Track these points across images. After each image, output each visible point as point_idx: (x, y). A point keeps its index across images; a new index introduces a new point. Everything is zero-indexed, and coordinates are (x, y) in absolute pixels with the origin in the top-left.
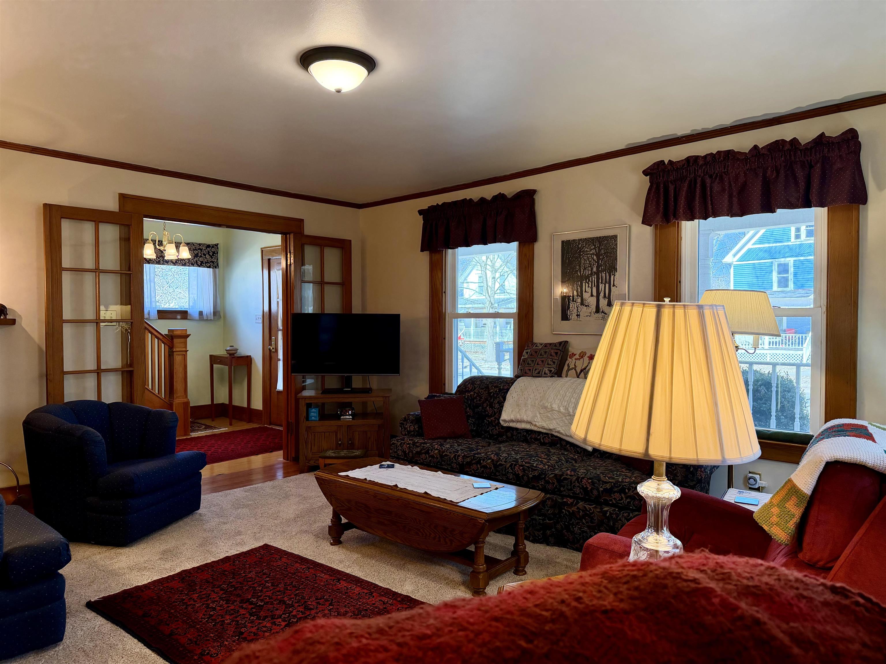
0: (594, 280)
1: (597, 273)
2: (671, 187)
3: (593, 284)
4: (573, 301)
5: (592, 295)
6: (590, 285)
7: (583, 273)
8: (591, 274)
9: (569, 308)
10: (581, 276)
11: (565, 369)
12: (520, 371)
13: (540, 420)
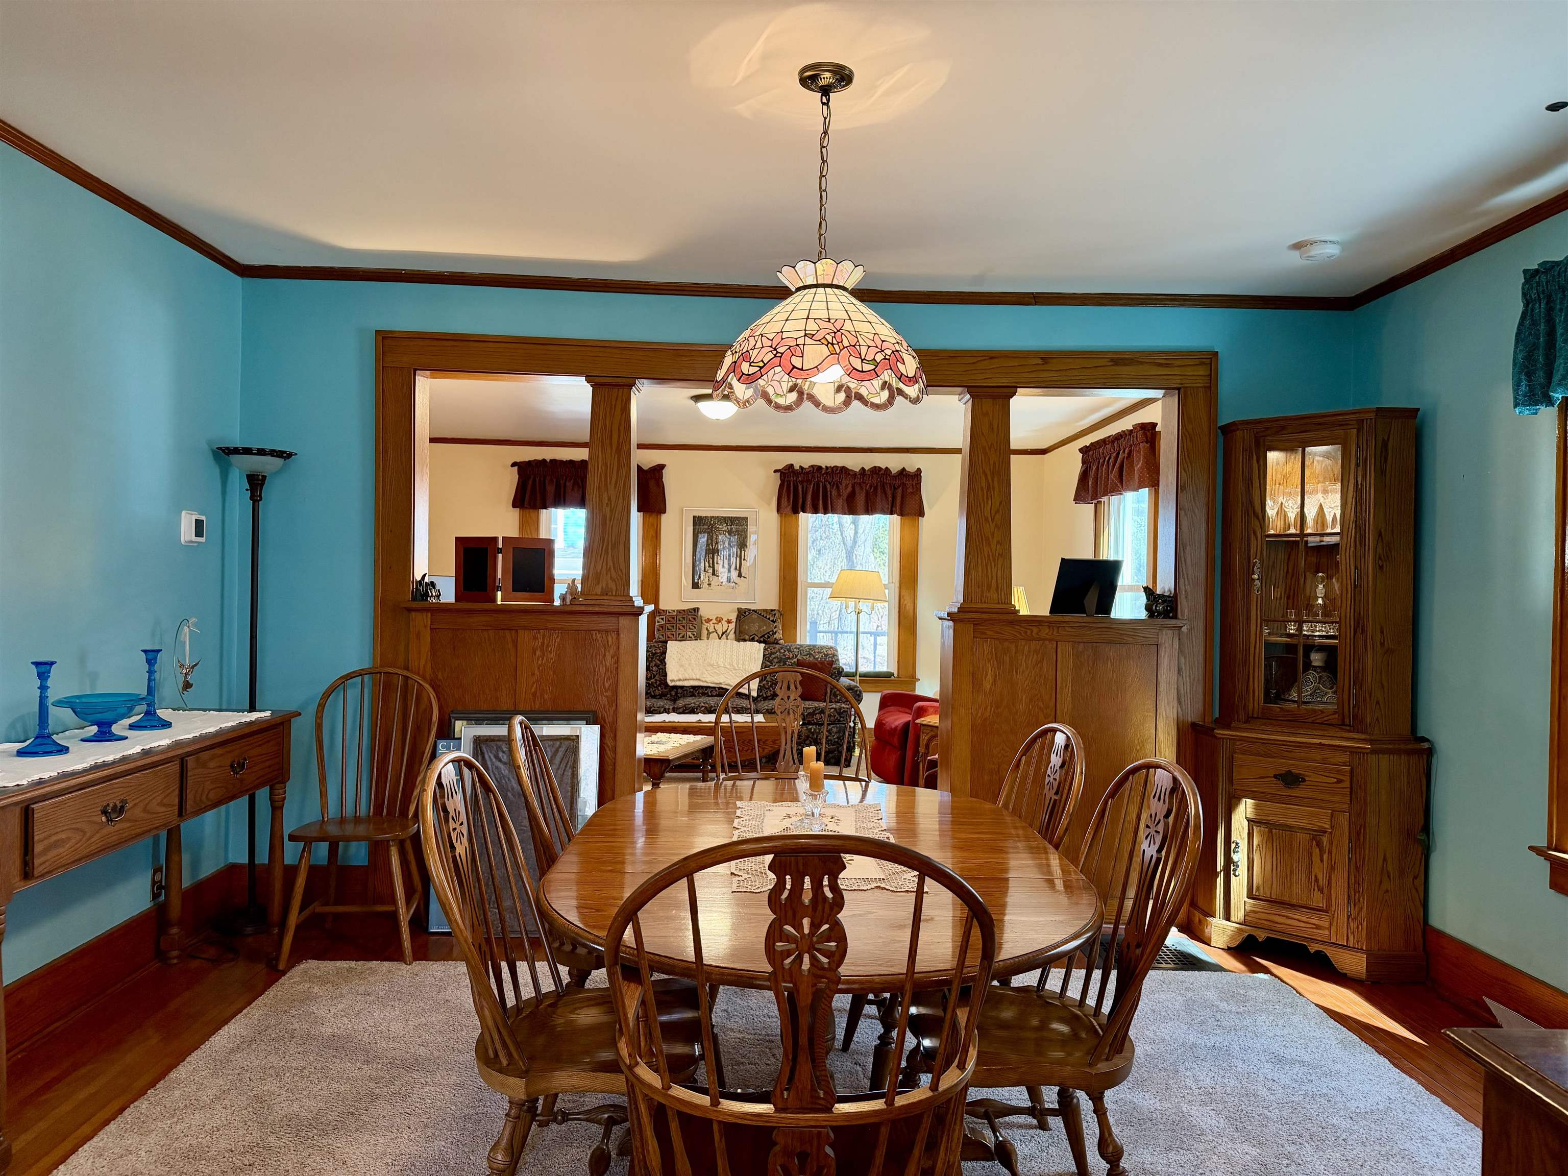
0: (726, 554)
1: (729, 548)
2: (800, 487)
3: (725, 557)
4: (705, 571)
5: (724, 567)
6: (722, 558)
7: (715, 547)
9: (700, 577)
10: (713, 550)
11: (705, 632)
12: (661, 637)
13: (708, 676)
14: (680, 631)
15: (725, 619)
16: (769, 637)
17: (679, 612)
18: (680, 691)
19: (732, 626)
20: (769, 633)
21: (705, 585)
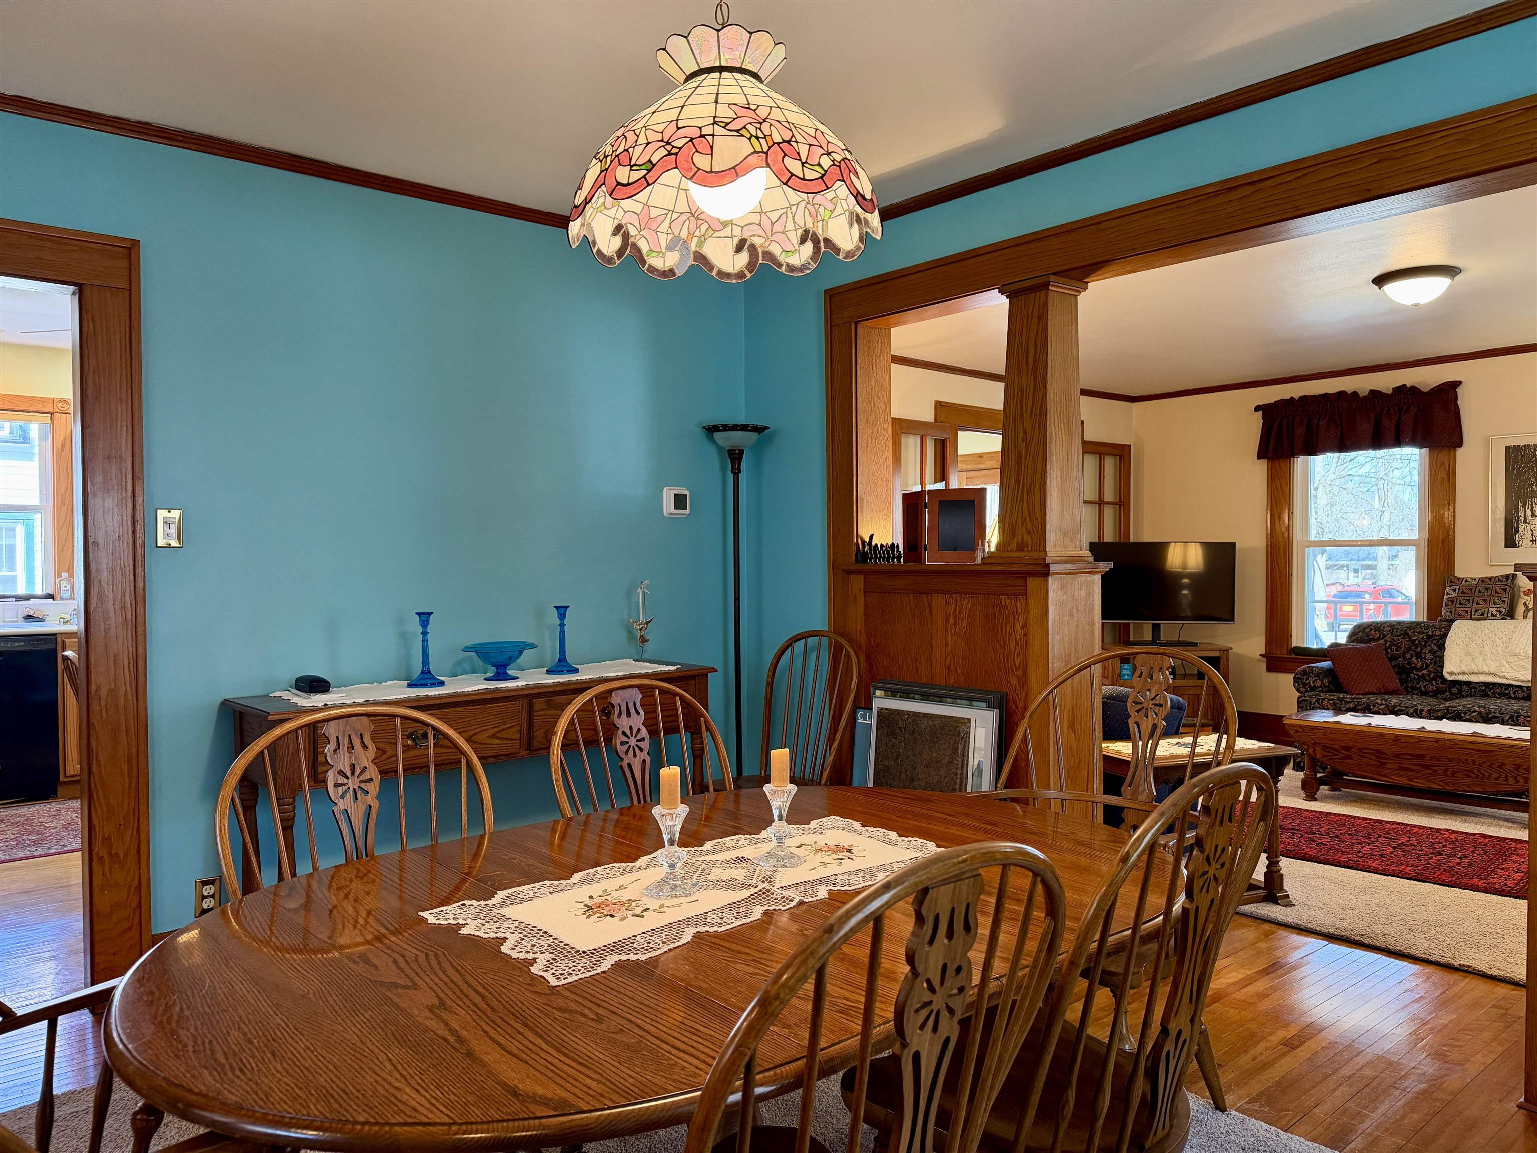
9: (1518, 531)
12: (1449, 613)
14: (1477, 607)
17: (1482, 580)
18: (1465, 688)
21: (1527, 542)
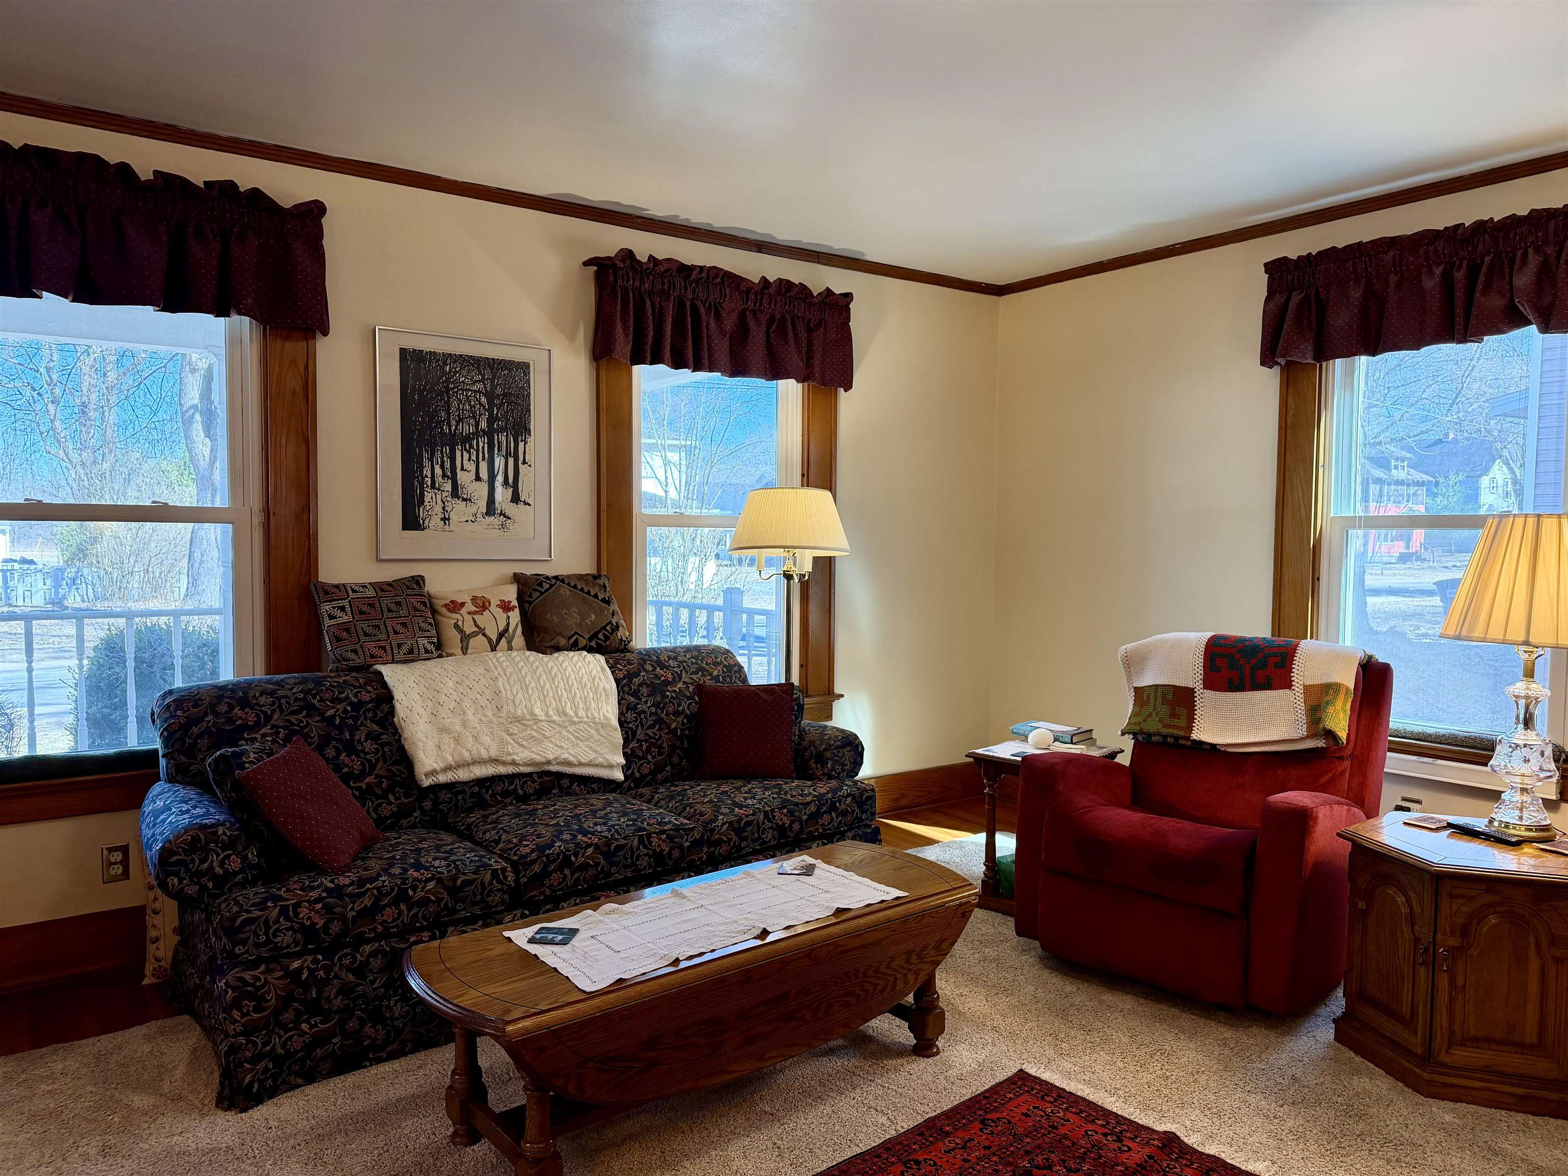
0: (483, 448)
1: (490, 434)
3: (481, 455)
4: (433, 486)
5: (478, 478)
6: (474, 457)
7: (456, 428)
8: (476, 434)
9: (421, 502)
10: (452, 436)
11: (452, 637)
13: (518, 749)
14: (400, 639)
15: (495, 602)
16: (607, 638)
17: (378, 587)
19: (515, 616)
20: (604, 628)
21: (436, 521)
